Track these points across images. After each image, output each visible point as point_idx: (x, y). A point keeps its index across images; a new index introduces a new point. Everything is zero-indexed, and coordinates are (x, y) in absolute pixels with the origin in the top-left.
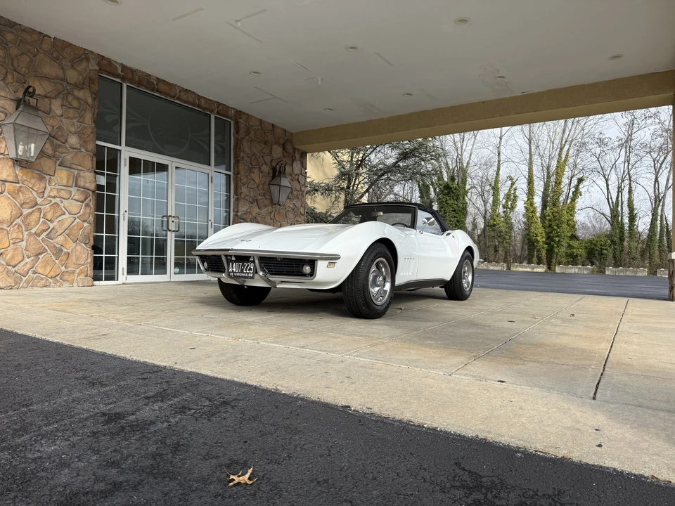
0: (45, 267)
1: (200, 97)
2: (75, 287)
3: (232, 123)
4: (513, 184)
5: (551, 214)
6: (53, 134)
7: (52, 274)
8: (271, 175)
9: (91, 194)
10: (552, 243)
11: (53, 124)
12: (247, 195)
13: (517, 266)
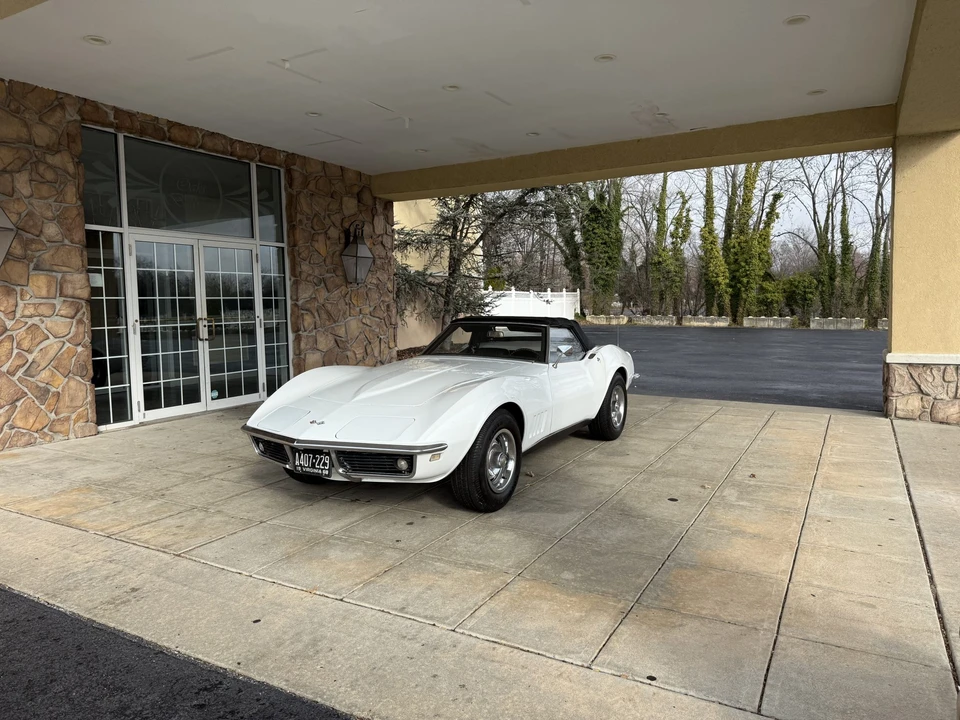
0: (26, 417)
1: (232, 142)
2: (73, 440)
3: (282, 171)
4: (684, 203)
5: (736, 245)
6: (21, 225)
7: (38, 426)
8: (343, 241)
9: (84, 304)
10: (739, 285)
11: (21, 210)
12: (310, 275)
13: (690, 320)
